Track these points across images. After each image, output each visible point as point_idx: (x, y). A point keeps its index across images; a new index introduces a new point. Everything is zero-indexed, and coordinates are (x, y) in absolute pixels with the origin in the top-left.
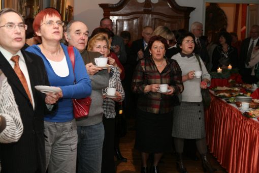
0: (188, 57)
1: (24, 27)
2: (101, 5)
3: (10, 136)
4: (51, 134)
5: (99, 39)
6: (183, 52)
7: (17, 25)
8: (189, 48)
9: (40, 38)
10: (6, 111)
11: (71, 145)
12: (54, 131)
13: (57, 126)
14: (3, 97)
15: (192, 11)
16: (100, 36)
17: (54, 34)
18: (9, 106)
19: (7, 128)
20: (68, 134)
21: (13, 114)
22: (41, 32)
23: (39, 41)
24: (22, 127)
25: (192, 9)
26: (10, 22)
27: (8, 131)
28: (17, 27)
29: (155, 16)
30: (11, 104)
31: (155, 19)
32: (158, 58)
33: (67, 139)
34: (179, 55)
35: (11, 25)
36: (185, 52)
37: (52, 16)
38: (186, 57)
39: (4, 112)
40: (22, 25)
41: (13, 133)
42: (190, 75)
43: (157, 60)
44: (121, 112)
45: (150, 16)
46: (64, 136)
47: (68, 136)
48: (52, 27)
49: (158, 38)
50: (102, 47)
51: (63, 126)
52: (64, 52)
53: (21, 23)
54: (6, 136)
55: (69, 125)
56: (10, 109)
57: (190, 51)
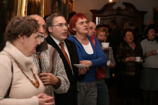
0: (152, 41)
1: (68, 25)
2: (91, 11)
3: (63, 90)
4: (84, 89)
5: (101, 31)
6: (149, 38)
7: (64, 24)
8: (153, 35)
9: (75, 32)
10: (60, 75)
11: (94, 96)
12: (86, 88)
13: (88, 85)
14: (58, 66)
15: (145, 13)
16: (102, 28)
17: (84, 30)
18: (61, 71)
19: (62, 85)
20: (93, 89)
21: (63, 76)
22: (76, 29)
23: (74, 33)
24: (69, 84)
25: (146, 12)
26: (61, 23)
27: (62, 87)
28: (64, 26)
29: (123, 17)
30: (62, 70)
31: (123, 18)
32: (131, 41)
33: (92, 92)
34: (146, 40)
35: (61, 25)
36: (150, 38)
37: (83, 19)
38: (150, 41)
39: (59, 75)
40: (66, 24)
41: (65, 88)
42: (154, 52)
43: (129, 42)
44: (113, 75)
45: (120, 17)
46: (91, 91)
47: (93, 91)
48: (83, 25)
49: (129, 30)
50: (103, 36)
51: (91, 85)
52: (89, 39)
53: (66, 23)
54: (61, 90)
55: (93, 84)
56: (62, 73)
57: (153, 37)
